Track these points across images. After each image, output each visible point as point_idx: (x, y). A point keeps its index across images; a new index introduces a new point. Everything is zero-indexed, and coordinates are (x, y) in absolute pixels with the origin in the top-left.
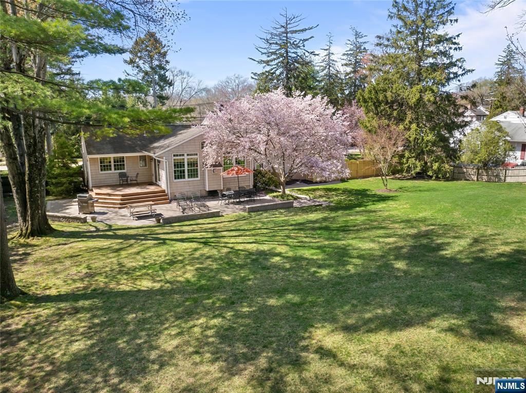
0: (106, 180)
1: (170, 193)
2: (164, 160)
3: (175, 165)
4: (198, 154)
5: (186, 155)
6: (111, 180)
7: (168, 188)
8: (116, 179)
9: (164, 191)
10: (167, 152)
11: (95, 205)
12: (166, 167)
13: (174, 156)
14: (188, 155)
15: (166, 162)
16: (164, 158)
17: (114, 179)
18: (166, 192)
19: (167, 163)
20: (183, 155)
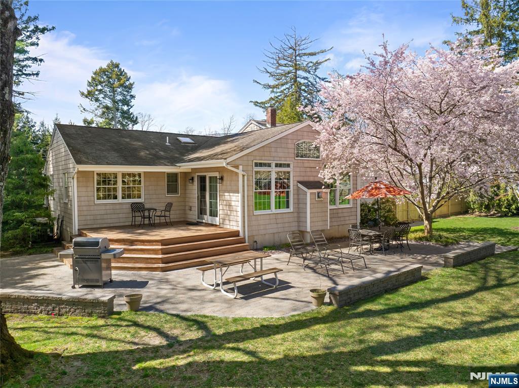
0: (105, 217)
1: (248, 237)
2: (240, 171)
3: (257, 183)
4: (291, 166)
5: (273, 165)
6: (116, 216)
7: (244, 227)
8: (124, 216)
9: (236, 234)
10: (245, 158)
11: (113, 265)
12: (244, 186)
13: (256, 165)
14: (277, 165)
15: (243, 176)
16: (241, 167)
17: (121, 216)
18: (241, 234)
19: (246, 177)
20: (269, 165)
